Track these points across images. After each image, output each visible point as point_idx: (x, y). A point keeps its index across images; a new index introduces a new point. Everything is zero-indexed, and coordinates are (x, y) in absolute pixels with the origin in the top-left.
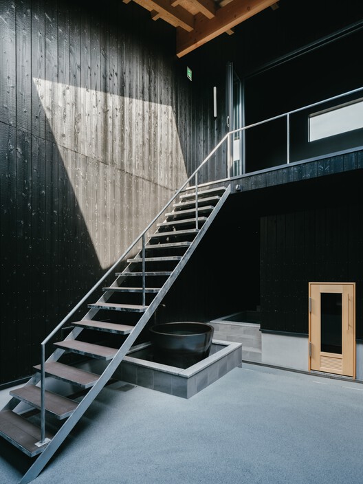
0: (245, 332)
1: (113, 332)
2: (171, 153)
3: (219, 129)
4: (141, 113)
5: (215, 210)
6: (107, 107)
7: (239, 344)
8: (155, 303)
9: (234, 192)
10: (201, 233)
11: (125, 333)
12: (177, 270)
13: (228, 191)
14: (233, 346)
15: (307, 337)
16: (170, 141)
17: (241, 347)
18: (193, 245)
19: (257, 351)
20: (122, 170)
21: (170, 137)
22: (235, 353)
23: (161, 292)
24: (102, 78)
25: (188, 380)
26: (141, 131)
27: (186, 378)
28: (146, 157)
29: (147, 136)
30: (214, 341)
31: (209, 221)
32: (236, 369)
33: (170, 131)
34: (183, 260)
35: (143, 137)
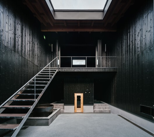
0: (60, 106)
1: (23, 108)
2: (39, 57)
3: (53, 55)
4: (29, 41)
5: (54, 74)
6: (15, 33)
7: (59, 109)
8: (39, 98)
9: (59, 71)
10: (51, 80)
11: (29, 108)
12: (45, 89)
13: (57, 71)
14: (58, 109)
15: (74, 105)
16: (39, 53)
17: (60, 109)
18: (49, 82)
19: (63, 110)
20: (22, 56)
21: (39, 52)
22: (59, 111)
23: (41, 95)
24: (13, 22)
25: (49, 120)
26: (29, 46)
27: (48, 119)
28: (31, 55)
29: (31, 49)
30: (54, 109)
31: (53, 77)
32: (60, 115)
33: (39, 50)
34: (47, 86)
35: (30, 48)
